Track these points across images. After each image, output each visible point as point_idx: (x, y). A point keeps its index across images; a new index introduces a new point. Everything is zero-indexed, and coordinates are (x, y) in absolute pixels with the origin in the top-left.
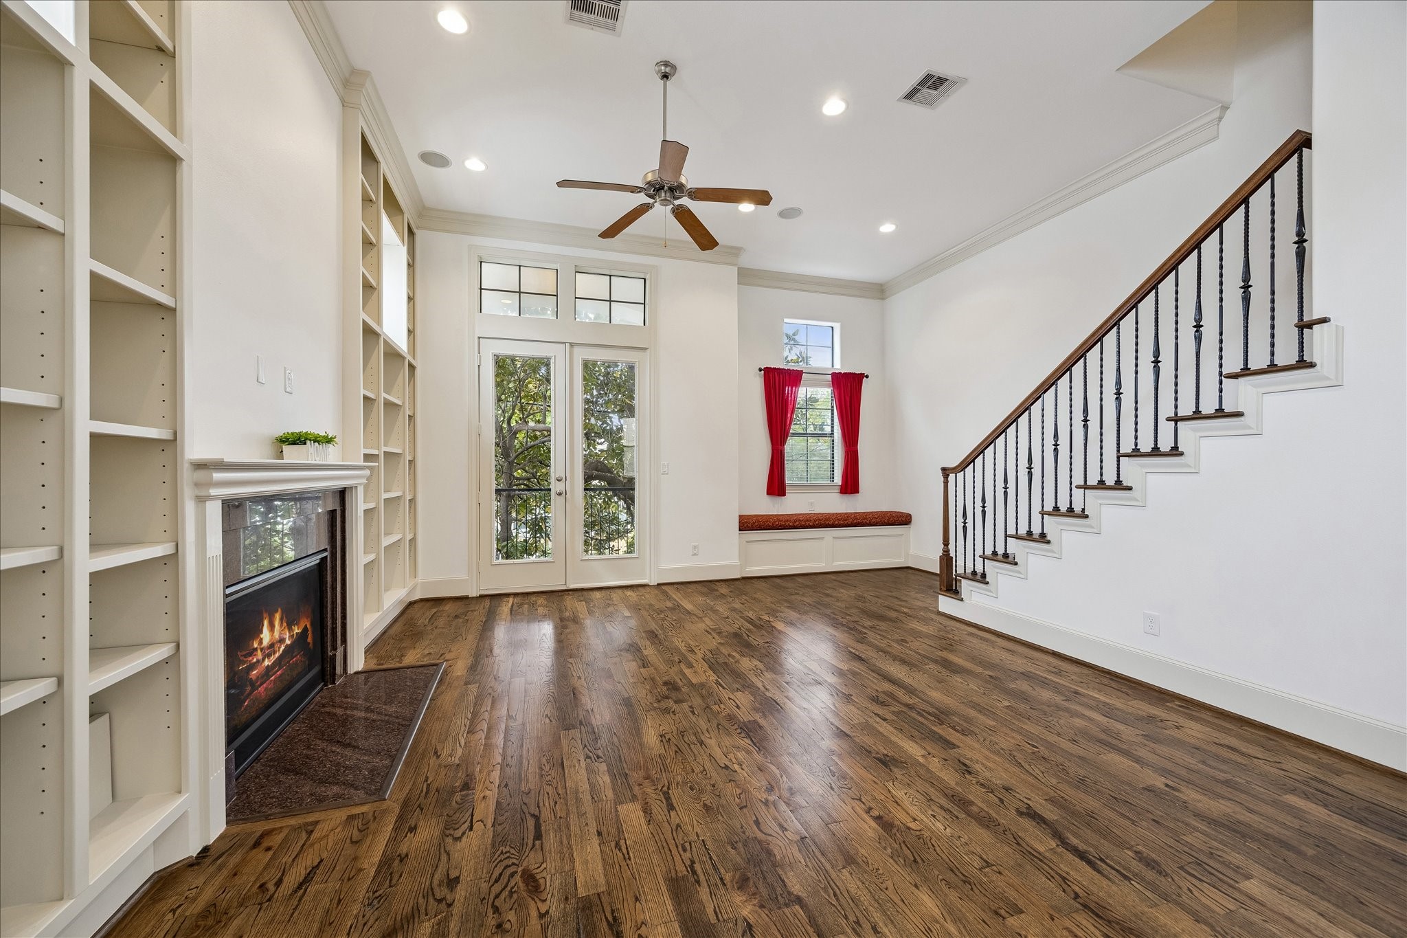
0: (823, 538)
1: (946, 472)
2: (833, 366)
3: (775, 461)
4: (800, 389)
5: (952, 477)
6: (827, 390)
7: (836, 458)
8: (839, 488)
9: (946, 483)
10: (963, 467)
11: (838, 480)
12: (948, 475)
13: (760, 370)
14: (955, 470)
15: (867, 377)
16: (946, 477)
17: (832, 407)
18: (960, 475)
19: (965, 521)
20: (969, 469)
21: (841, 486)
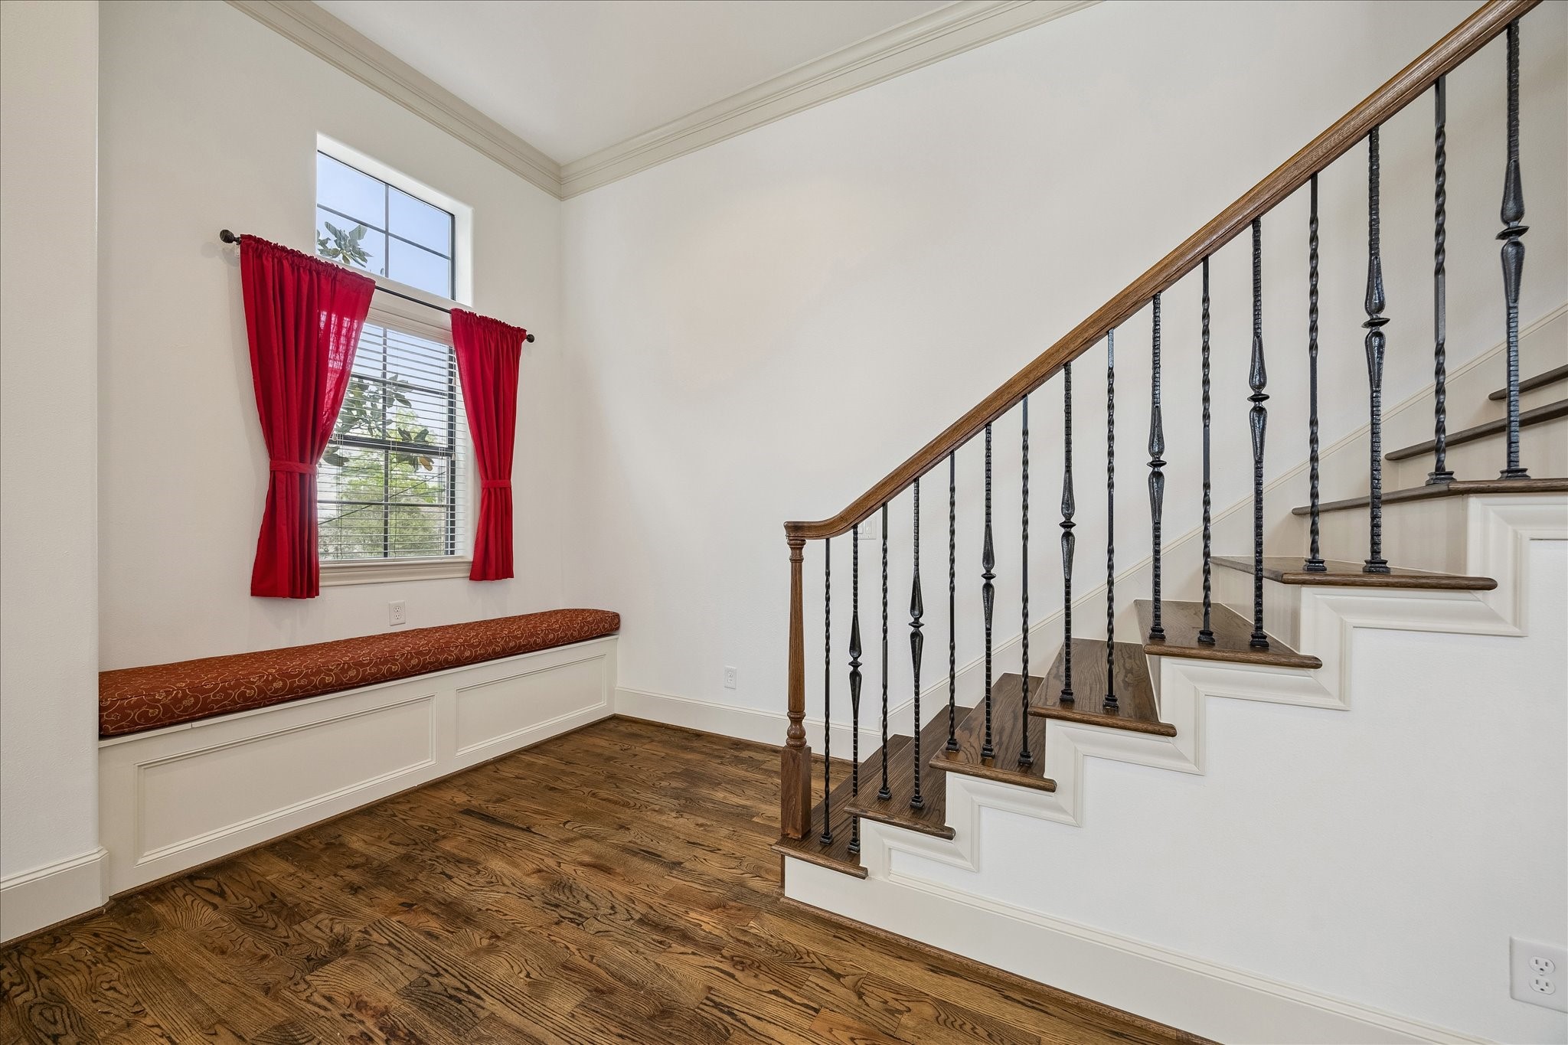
0: (428, 698)
1: (798, 533)
2: (453, 298)
3: (281, 504)
4: (366, 327)
5: (813, 549)
6: (437, 346)
7: (458, 502)
8: (469, 567)
9: (797, 561)
10: (850, 519)
11: (465, 548)
12: (803, 543)
13: (227, 237)
14: (826, 530)
15: (531, 339)
16: (797, 546)
17: (451, 389)
18: (842, 543)
19: (855, 659)
20: (870, 526)
21: (473, 562)
